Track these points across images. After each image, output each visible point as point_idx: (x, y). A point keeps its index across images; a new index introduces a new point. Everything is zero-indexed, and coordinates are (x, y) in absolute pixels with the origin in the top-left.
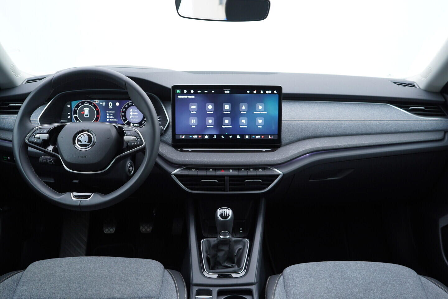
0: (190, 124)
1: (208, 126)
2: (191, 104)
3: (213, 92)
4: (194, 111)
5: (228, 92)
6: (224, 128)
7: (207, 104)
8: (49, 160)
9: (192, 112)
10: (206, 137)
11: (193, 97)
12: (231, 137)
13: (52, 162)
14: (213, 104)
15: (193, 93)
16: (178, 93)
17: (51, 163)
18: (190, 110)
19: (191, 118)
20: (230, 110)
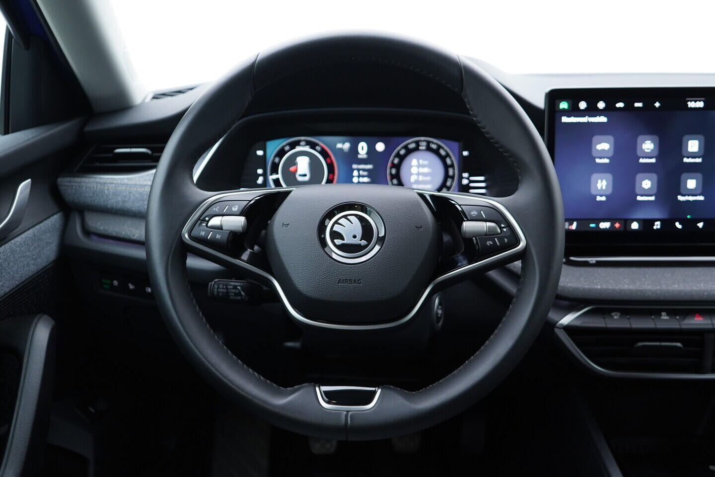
0: (593, 192)
1: (639, 198)
2: (595, 138)
3: (657, 105)
4: (604, 158)
5: (700, 104)
6: (683, 202)
7: (640, 138)
8: (233, 289)
9: (598, 161)
10: (635, 226)
11: (603, 119)
12: (700, 225)
13: (242, 295)
14: (656, 138)
15: (604, 109)
16: (564, 109)
17: (240, 298)
18: (594, 154)
19: (594, 176)
20: (702, 153)
